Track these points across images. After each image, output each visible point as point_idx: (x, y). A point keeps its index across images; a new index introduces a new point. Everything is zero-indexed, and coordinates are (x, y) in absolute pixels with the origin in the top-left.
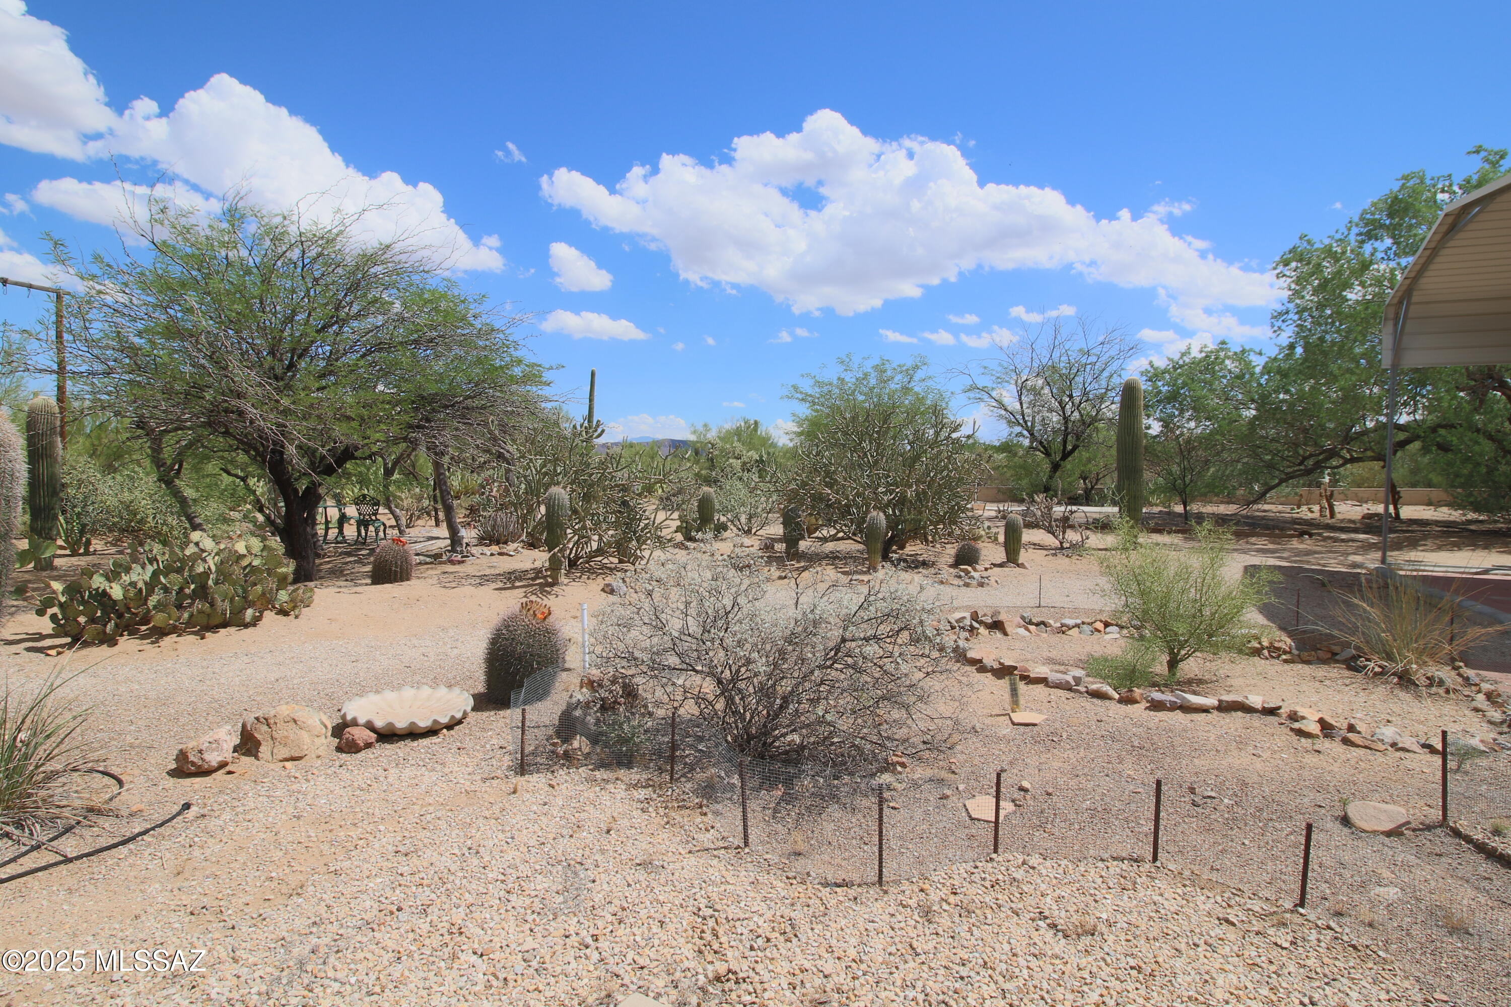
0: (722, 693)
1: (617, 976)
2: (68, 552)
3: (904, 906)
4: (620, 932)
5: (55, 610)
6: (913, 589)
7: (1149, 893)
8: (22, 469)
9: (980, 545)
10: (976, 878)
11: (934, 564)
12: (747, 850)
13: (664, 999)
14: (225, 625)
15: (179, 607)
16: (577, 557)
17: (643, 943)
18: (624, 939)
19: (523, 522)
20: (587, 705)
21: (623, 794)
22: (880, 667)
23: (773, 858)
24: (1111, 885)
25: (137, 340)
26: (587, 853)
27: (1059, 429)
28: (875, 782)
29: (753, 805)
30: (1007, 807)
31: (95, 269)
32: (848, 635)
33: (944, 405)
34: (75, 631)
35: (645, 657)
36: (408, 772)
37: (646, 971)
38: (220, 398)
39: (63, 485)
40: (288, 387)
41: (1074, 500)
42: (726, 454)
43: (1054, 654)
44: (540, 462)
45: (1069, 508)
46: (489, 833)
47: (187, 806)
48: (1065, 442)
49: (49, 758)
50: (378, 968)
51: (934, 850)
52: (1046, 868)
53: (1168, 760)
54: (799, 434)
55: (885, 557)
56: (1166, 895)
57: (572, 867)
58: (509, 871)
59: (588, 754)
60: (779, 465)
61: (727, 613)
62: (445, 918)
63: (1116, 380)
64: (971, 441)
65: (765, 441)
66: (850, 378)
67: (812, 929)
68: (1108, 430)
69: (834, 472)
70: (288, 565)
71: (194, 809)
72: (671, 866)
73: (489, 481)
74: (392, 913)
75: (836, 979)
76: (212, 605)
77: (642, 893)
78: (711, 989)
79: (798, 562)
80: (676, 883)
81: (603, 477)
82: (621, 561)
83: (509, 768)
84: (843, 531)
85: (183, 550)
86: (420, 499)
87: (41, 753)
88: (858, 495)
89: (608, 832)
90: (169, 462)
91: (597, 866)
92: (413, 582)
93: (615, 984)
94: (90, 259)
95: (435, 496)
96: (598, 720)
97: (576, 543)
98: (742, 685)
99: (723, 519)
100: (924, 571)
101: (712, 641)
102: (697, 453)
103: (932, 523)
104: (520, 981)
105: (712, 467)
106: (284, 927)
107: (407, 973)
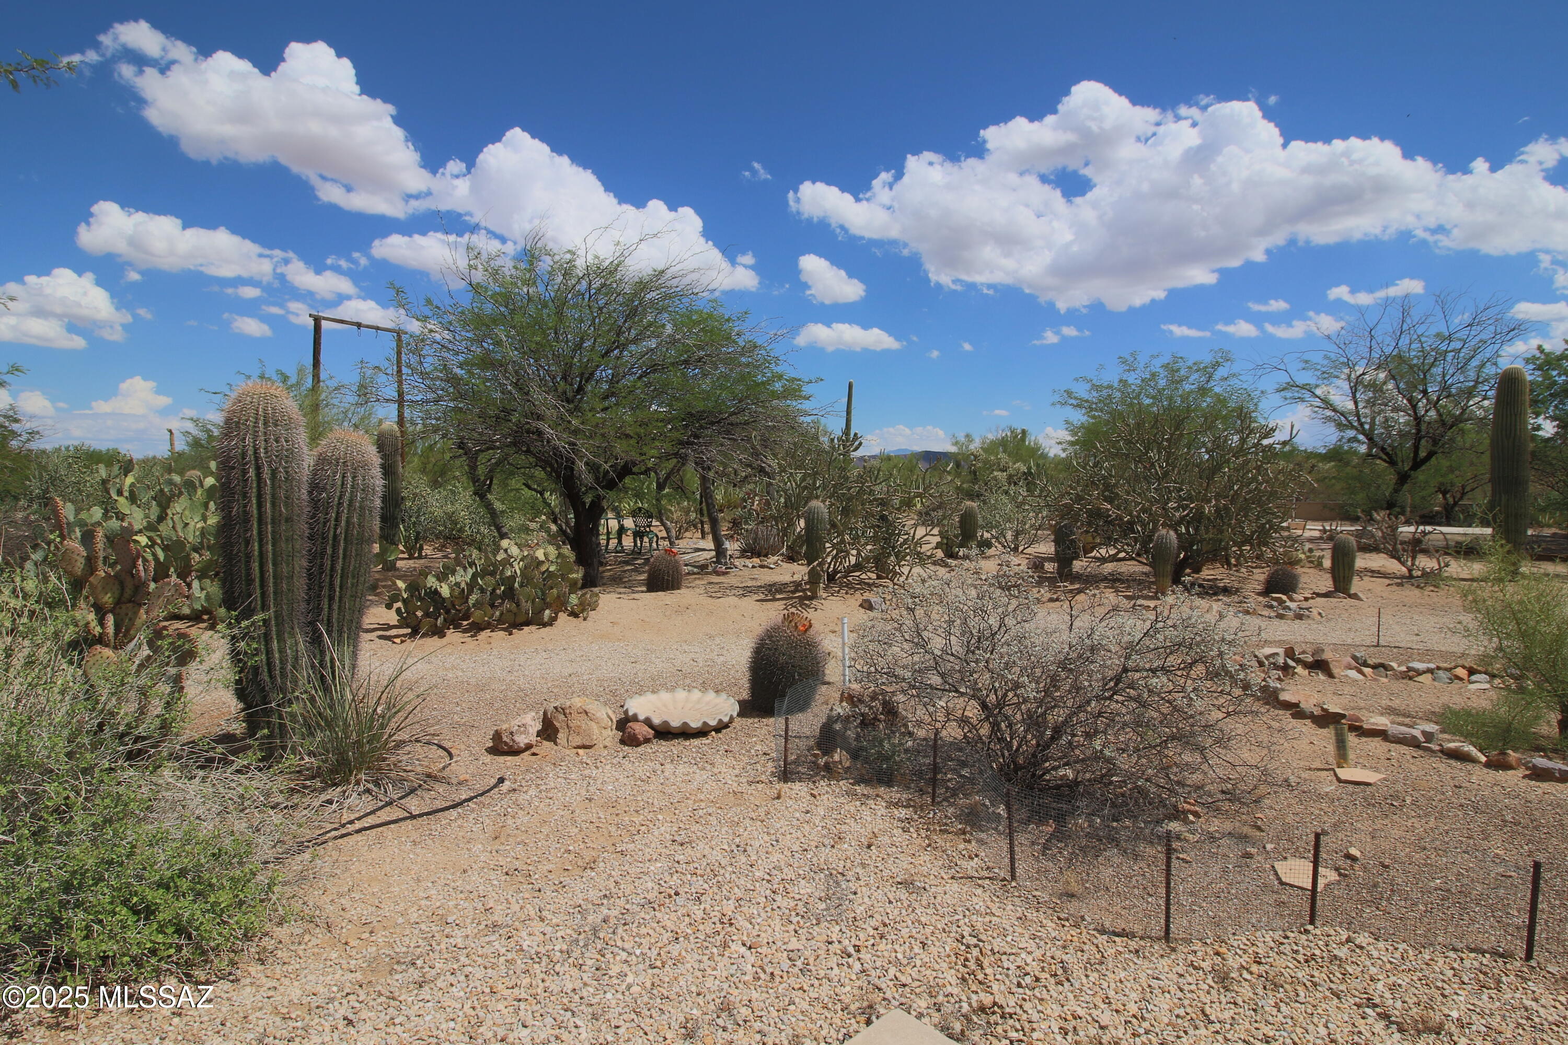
0: (987, 718)
1: (880, 989)
2: (406, 556)
3: (1195, 968)
4: (882, 947)
5: (399, 604)
6: (1211, 617)
7: (1518, 995)
8: (379, 482)
9: (1299, 570)
10: (1287, 949)
11: (1237, 590)
12: (1014, 884)
13: (926, 1020)
14: (527, 624)
15: (492, 606)
16: (836, 572)
17: (905, 962)
18: (886, 954)
19: (784, 535)
20: (846, 720)
21: (883, 811)
22: (1168, 701)
23: (1044, 896)
24: (1466, 980)
25: (458, 371)
26: (848, 865)
27: (1409, 432)
28: (1160, 830)
29: (1021, 838)
30: (1328, 875)
31: (427, 311)
32: (1130, 664)
33: (1252, 407)
34: (414, 623)
35: (908, 674)
36: (681, 769)
37: (908, 989)
38: (523, 420)
39: (402, 498)
40: (577, 408)
41: (1429, 519)
42: (990, 466)
43: (1396, 703)
44: (800, 476)
45: (1421, 528)
46: (755, 834)
47: (501, 780)
48: (1416, 448)
49: (398, 729)
50: (659, 945)
51: (1233, 912)
52: (1379, 949)
53: (1554, 841)
54: (1072, 444)
55: (1176, 581)
56: (1543, 1001)
57: (835, 877)
58: (774, 872)
59: (849, 768)
60: (1050, 479)
61: (993, 635)
62: (716, 908)
63: (1489, 370)
64: (1287, 448)
65: (1035, 452)
66: (1133, 379)
67: (1087, 976)
68: (1478, 432)
69: (1115, 485)
70: (577, 572)
71: (507, 783)
72: (933, 889)
73: (751, 495)
74: (670, 896)
75: (1114, 1032)
76: (518, 605)
77: (904, 911)
78: (975, 1018)
79: (1072, 583)
80: (939, 907)
81: (861, 492)
82: (879, 577)
83: (773, 774)
84: (1125, 551)
85: (495, 556)
86: (687, 512)
87: (393, 725)
88: (1144, 510)
89: (869, 847)
90: (482, 478)
91: (858, 879)
92: (683, 591)
93: (877, 997)
94: (423, 302)
95: (701, 510)
96: (858, 735)
97: (835, 557)
98: (1008, 711)
99: (987, 535)
100: (1225, 599)
101: (977, 661)
102: (958, 465)
103: (1235, 544)
104: (785, 978)
105: (975, 480)
106: (580, 895)
107: (684, 953)
